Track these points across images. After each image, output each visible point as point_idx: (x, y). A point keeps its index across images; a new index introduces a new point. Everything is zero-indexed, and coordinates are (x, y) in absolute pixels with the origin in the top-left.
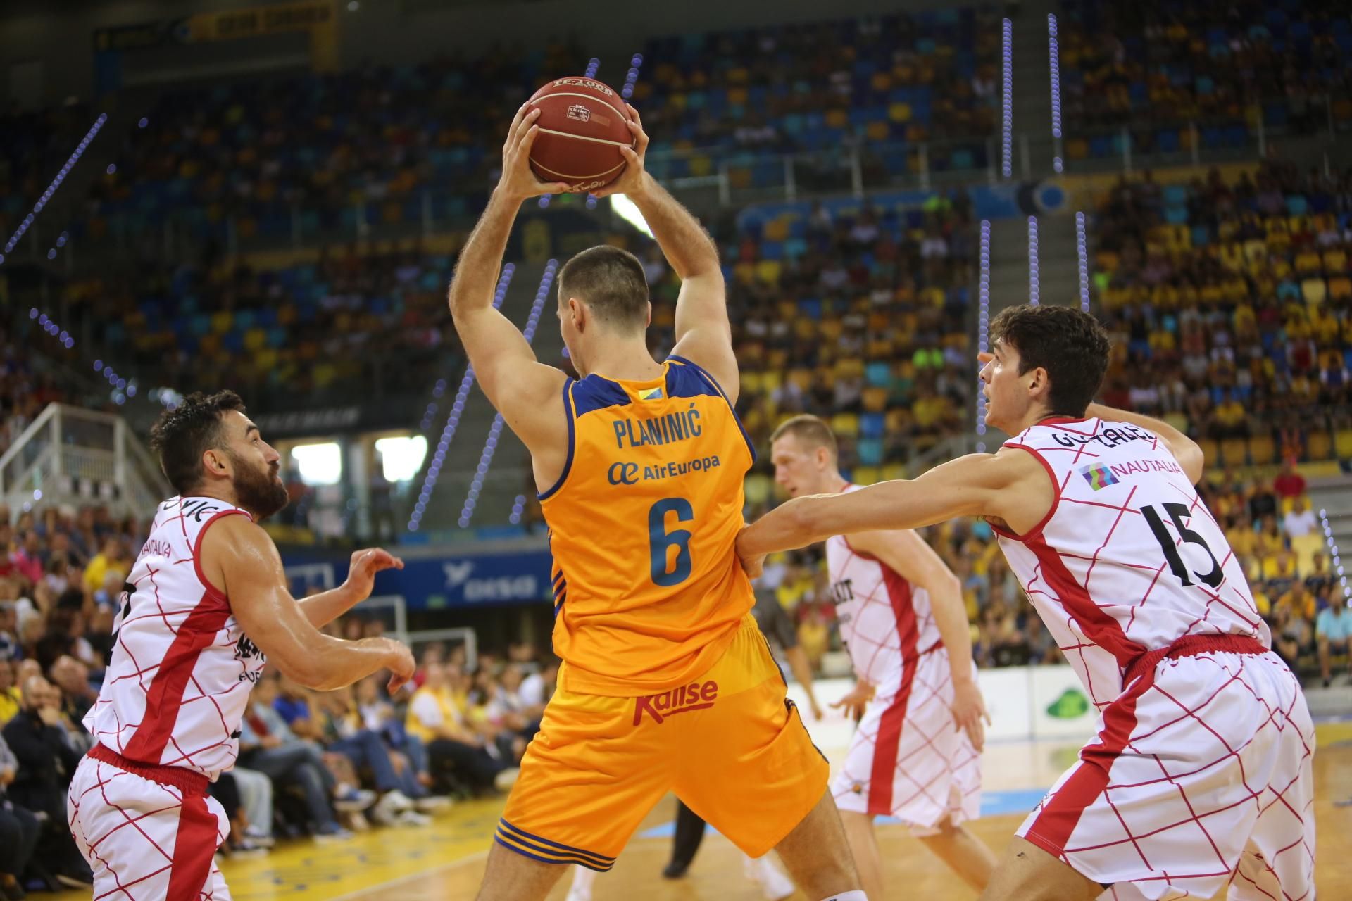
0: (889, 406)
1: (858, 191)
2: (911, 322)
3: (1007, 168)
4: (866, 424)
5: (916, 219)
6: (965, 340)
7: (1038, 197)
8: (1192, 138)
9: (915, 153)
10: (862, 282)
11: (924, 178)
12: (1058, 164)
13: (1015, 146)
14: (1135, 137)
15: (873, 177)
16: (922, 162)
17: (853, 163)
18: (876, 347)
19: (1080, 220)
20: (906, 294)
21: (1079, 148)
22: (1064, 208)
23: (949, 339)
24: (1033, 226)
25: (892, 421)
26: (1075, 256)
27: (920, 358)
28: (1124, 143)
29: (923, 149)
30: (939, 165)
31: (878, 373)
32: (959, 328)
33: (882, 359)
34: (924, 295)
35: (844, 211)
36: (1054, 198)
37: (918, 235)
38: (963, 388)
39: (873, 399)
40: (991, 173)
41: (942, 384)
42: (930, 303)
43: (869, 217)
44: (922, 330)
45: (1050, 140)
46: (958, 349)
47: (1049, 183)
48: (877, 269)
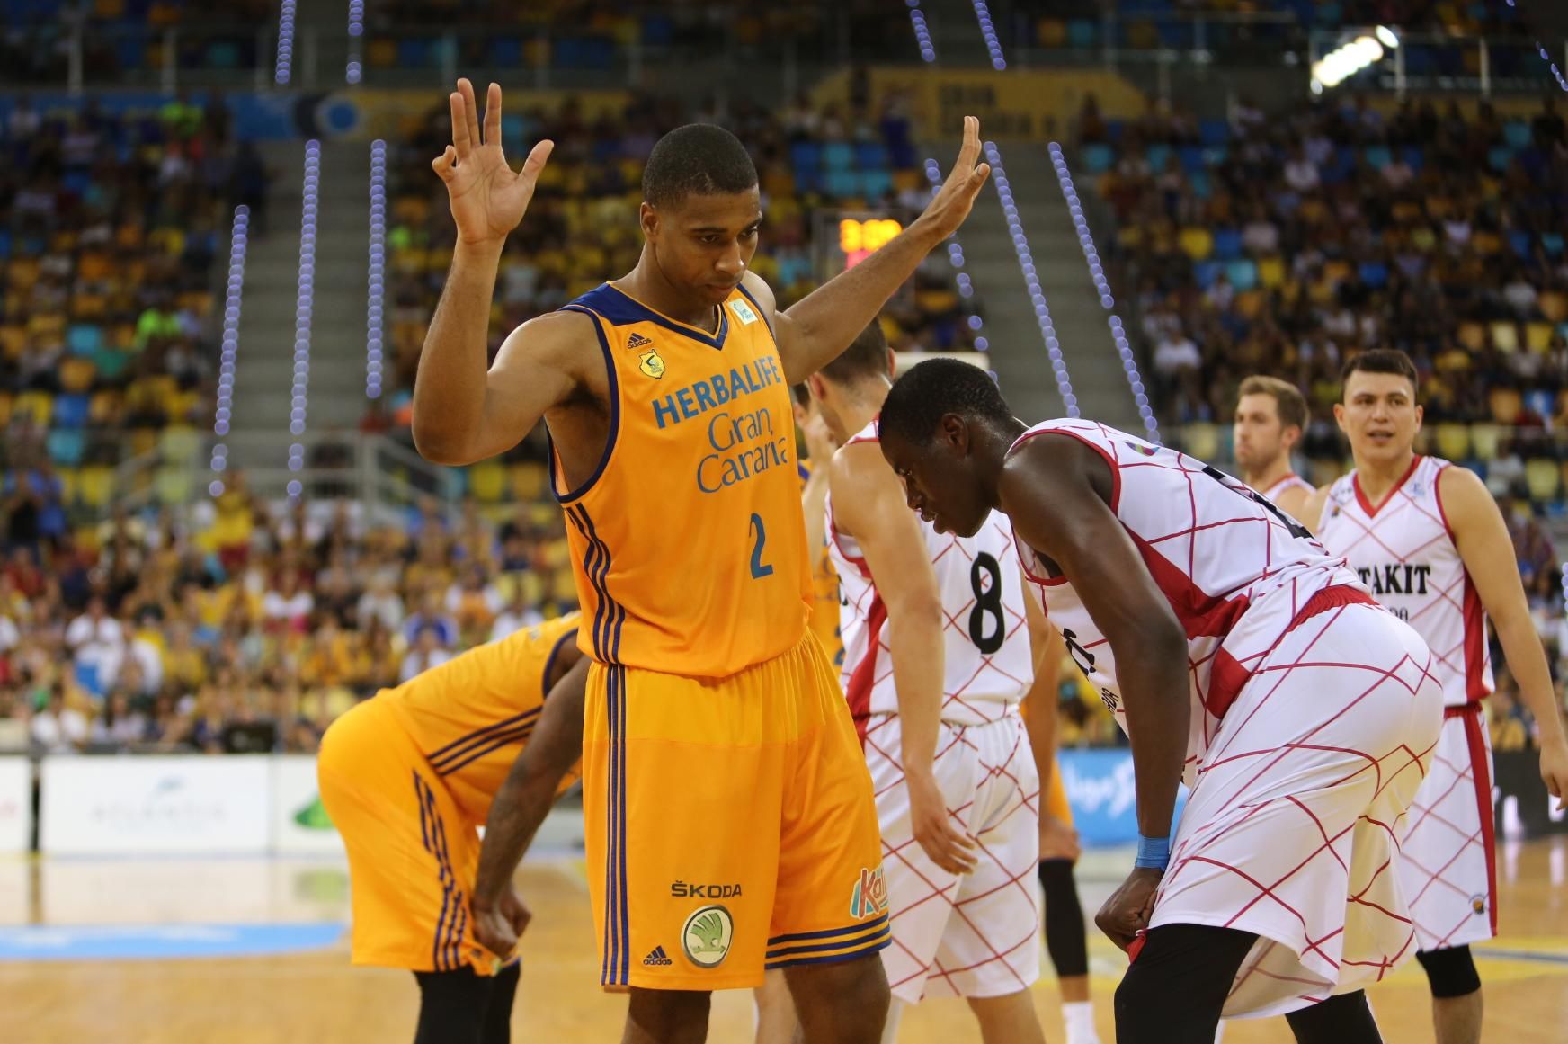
0: (97, 386)
1: (75, 85)
2: (137, 271)
3: (283, 72)
4: (64, 408)
5: (154, 133)
6: (207, 303)
7: (323, 114)
8: (540, 51)
9: (158, 40)
10: (71, 213)
11: (168, 76)
12: (354, 71)
13: (297, 44)
14: (463, 46)
15: (99, 67)
16: (168, 54)
17: (72, 49)
18: (85, 304)
19: (379, 152)
20: (129, 236)
21: (384, 52)
22: (356, 133)
23: (187, 300)
24: (312, 155)
25: (100, 407)
26: (365, 200)
27: (149, 322)
28: (447, 51)
29: (171, 35)
30: (190, 60)
31: (85, 339)
32: (201, 287)
33: (91, 320)
34: (157, 236)
35: (54, 112)
36: (344, 118)
37: (153, 154)
38: (203, 367)
39: (74, 375)
40: (260, 75)
41: (176, 360)
42: (163, 248)
43: (91, 121)
44: (150, 282)
45: (344, 40)
46: (195, 313)
47: (338, 98)
48: (96, 196)
